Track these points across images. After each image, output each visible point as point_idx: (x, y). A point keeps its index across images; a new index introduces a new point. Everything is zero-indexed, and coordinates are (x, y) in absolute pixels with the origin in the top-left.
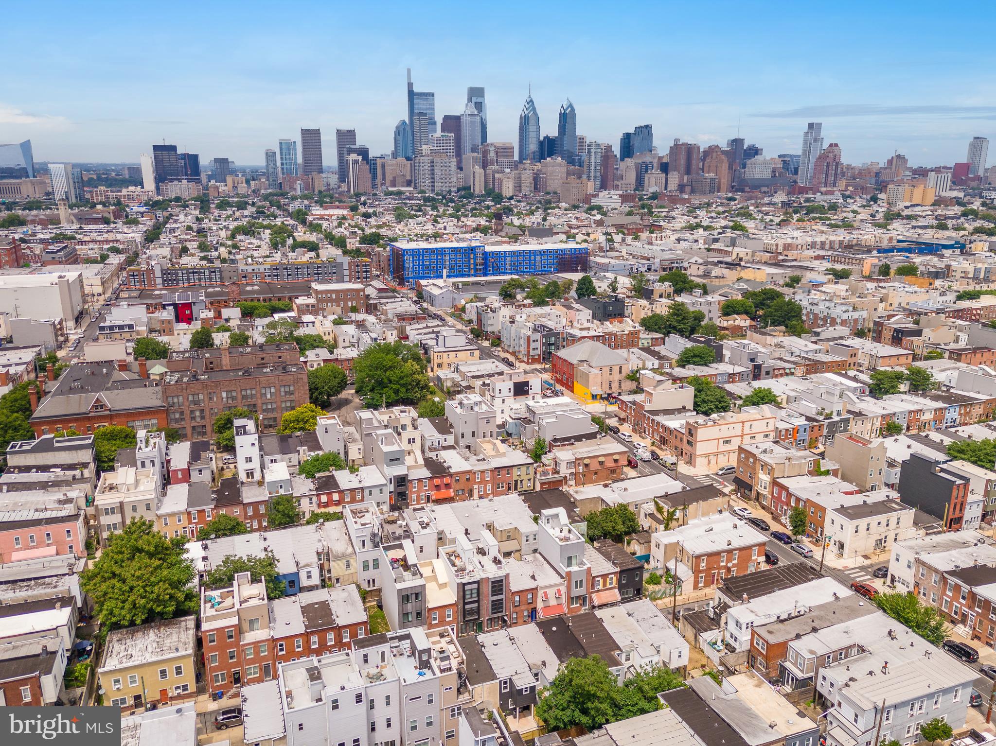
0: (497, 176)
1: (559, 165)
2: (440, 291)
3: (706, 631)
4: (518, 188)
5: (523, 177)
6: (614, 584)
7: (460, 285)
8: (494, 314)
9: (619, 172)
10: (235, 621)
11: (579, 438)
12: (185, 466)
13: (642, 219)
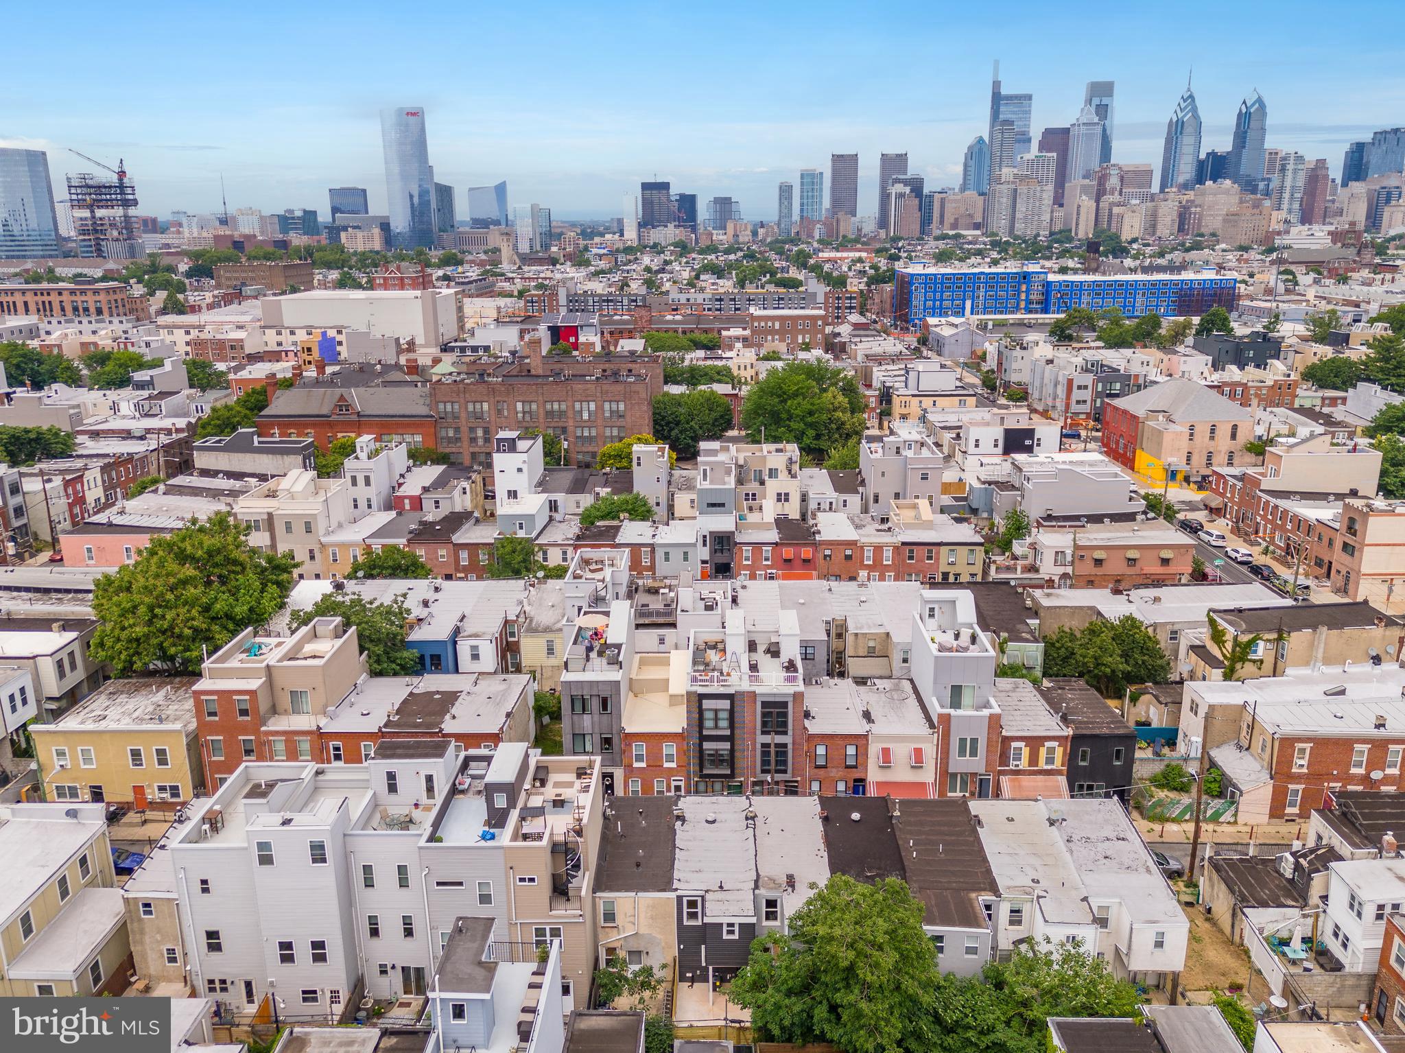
0: (1116, 210)
1: (1227, 192)
2: (952, 331)
3: (1264, 904)
4: (1150, 230)
6: (1058, 764)
7: (990, 325)
8: (1023, 353)
9: (1337, 205)
10: (254, 684)
11: (1096, 519)
12: (417, 491)
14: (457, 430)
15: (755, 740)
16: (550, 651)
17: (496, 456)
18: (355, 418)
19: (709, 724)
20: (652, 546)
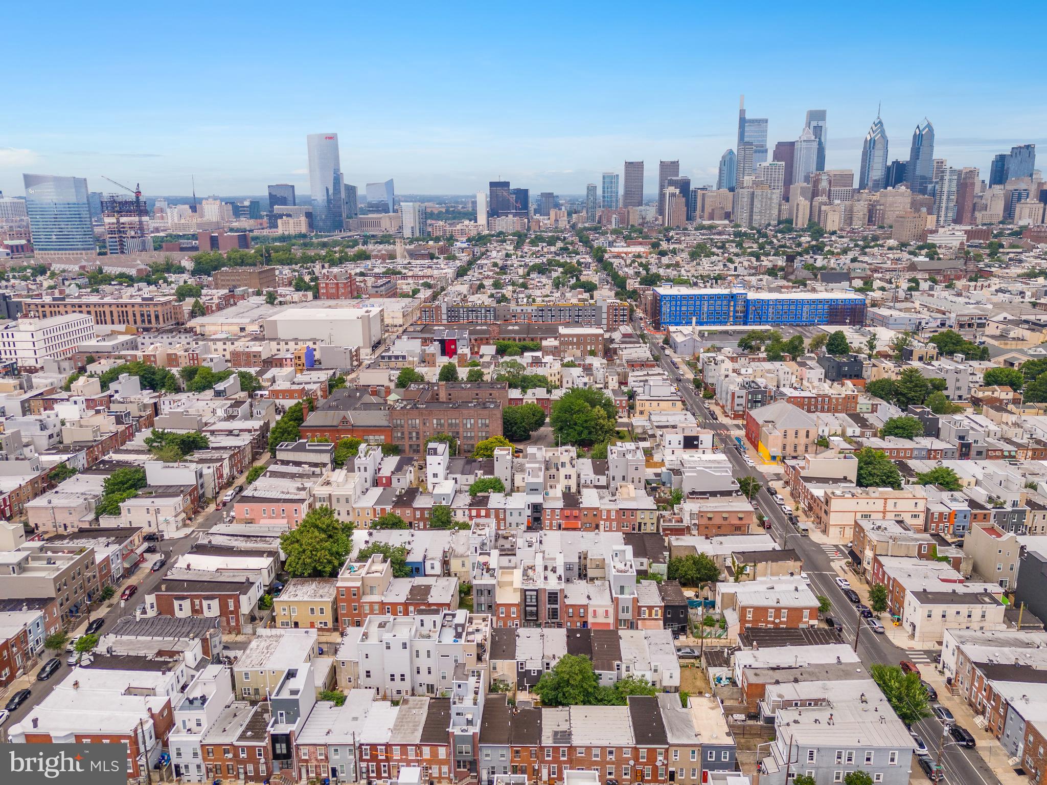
1: (902, 195)
2: (683, 339)
3: (715, 666)
5: (855, 209)
6: (659, 617)
7: (706, 333)
8: (716, 367)
10: (359, 584)
11: (714, 494)
12: (389, 474)
13: (965, 264)
14: (403, 433)
15: (546, 607)
16: (463, 565)
17: (428, 457)
18: (350, 427)
19: (528, 600)
20: (505, 509)
